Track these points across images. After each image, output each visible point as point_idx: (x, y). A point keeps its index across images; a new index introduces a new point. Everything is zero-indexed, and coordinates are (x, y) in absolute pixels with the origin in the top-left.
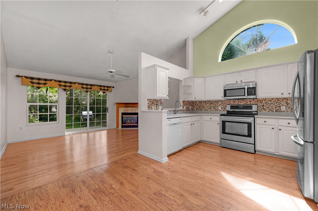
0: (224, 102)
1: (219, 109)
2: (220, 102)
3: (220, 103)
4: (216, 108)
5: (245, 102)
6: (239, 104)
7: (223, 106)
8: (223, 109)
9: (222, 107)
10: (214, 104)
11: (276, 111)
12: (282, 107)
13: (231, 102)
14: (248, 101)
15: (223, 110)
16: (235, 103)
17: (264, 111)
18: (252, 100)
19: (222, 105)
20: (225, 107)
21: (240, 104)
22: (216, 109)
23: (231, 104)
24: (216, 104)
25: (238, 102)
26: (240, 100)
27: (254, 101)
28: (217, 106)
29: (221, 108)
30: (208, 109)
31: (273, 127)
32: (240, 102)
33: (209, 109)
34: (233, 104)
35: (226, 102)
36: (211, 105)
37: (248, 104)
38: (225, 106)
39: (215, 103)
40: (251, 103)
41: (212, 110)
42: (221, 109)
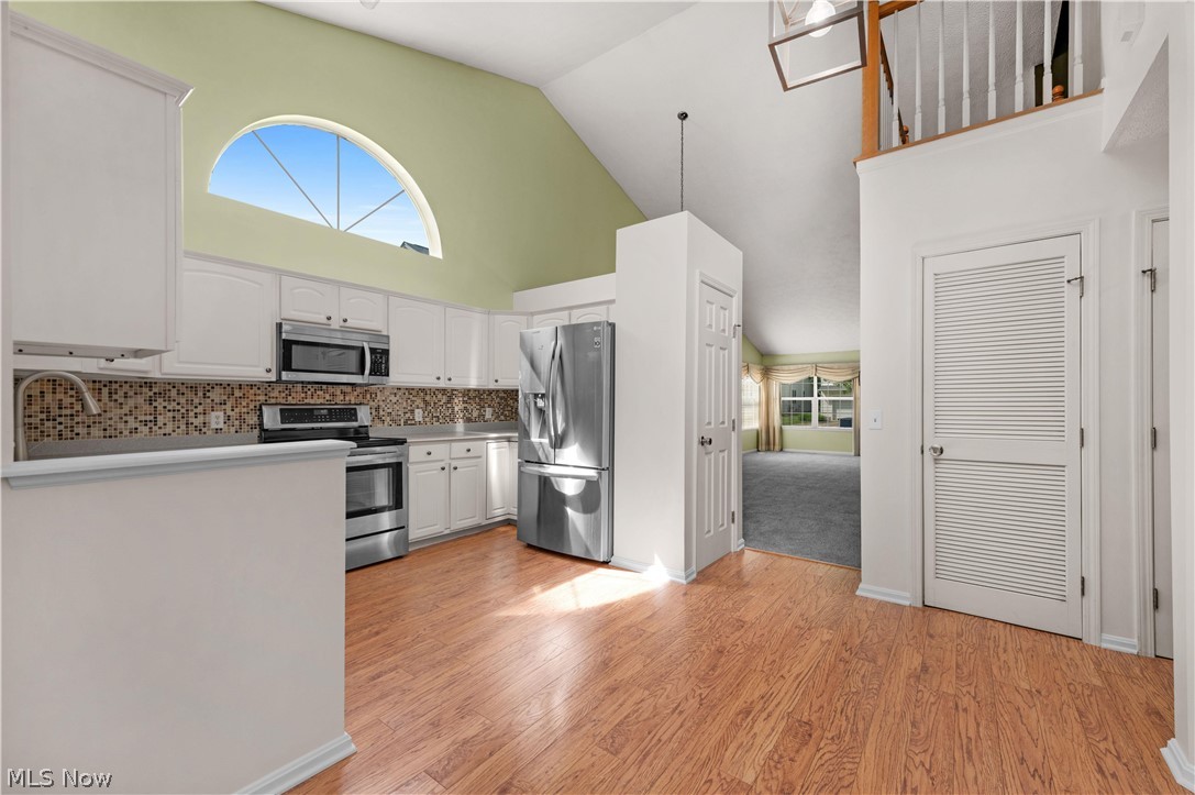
0: (237, 393)
1: (214, 426)
2: (218, 390)
3: (216, 395)
4: (191, 420)
5: (328, 397)
6: (306, 401)
7: (237, 410)
8: (237, 423)
9: (229, 413)
10: (183, 401)
11: (405, 423)
12: (417, 411)
13: (272, 395)
14: (339, 393)
15: (233, 430)
16: (290, 398)
17: (380, 425)
18: (349, 389)
19: (228, 407)
20: (246, 416)
21: (312, 402)
22: (191, 428)
23: (273, 401)
24: (196, 401)
25: (303, 395)
26: (309, 387)
27: (355, 393)
28: (200, 409)
29: (222, 420)
30: (132, 424)
31: (442, 464)
32: (309, 393)
33: (145, 430)
34: (283, 401)
35: (252, 392)
36: (160, 403)
37: (336, 404)
38: (245, 410)
39: (190, 395)
40: (347, 398)
41: (168, 429)
42: (221, 425)
